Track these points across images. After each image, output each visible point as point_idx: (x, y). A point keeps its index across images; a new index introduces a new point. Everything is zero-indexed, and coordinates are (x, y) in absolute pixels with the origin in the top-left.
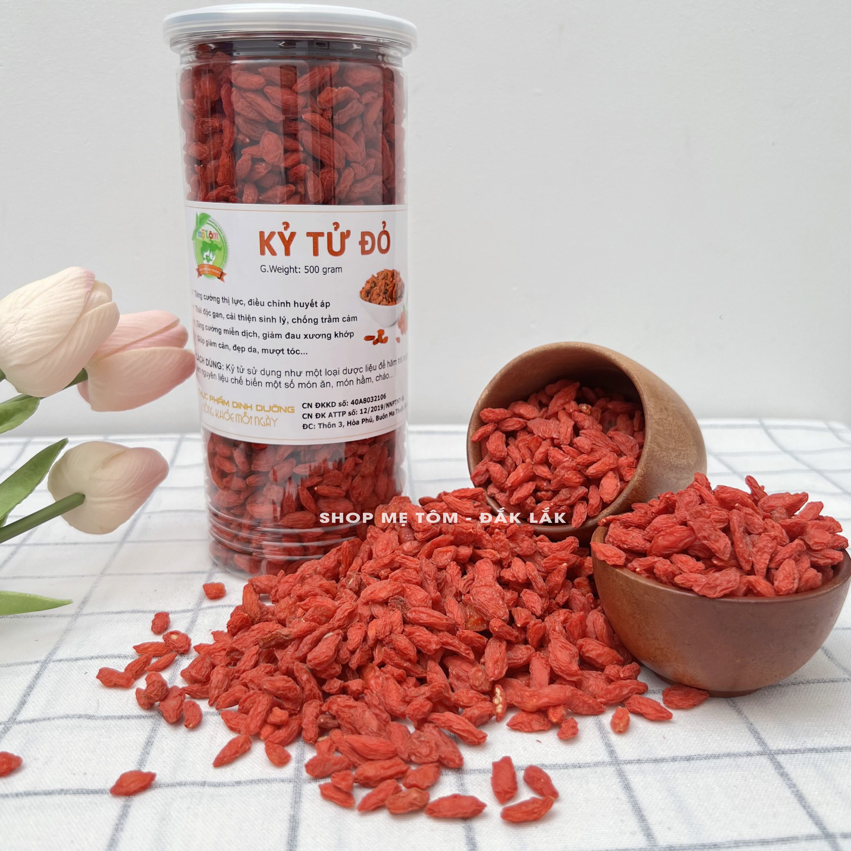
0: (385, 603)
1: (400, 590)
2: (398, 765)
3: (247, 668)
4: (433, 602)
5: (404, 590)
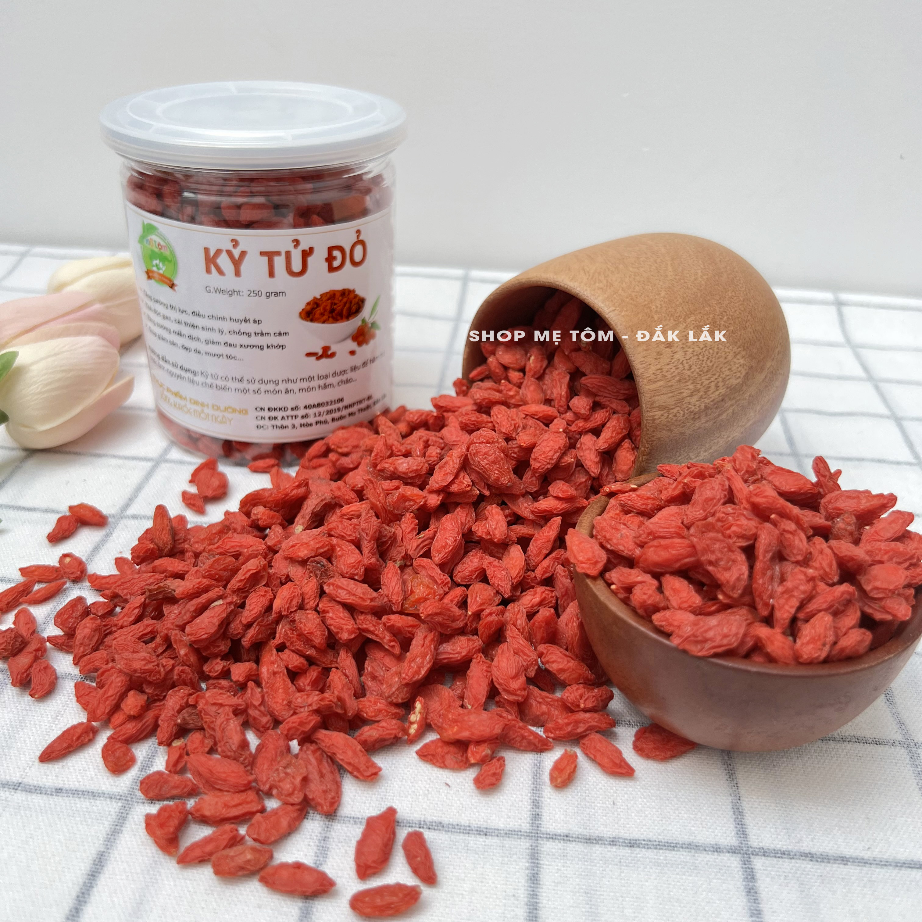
0: (303, 563)
1: (326, 549)
2: (248, 803)
3: (125, 624)
4: (366, 570)
5: (333, 548)
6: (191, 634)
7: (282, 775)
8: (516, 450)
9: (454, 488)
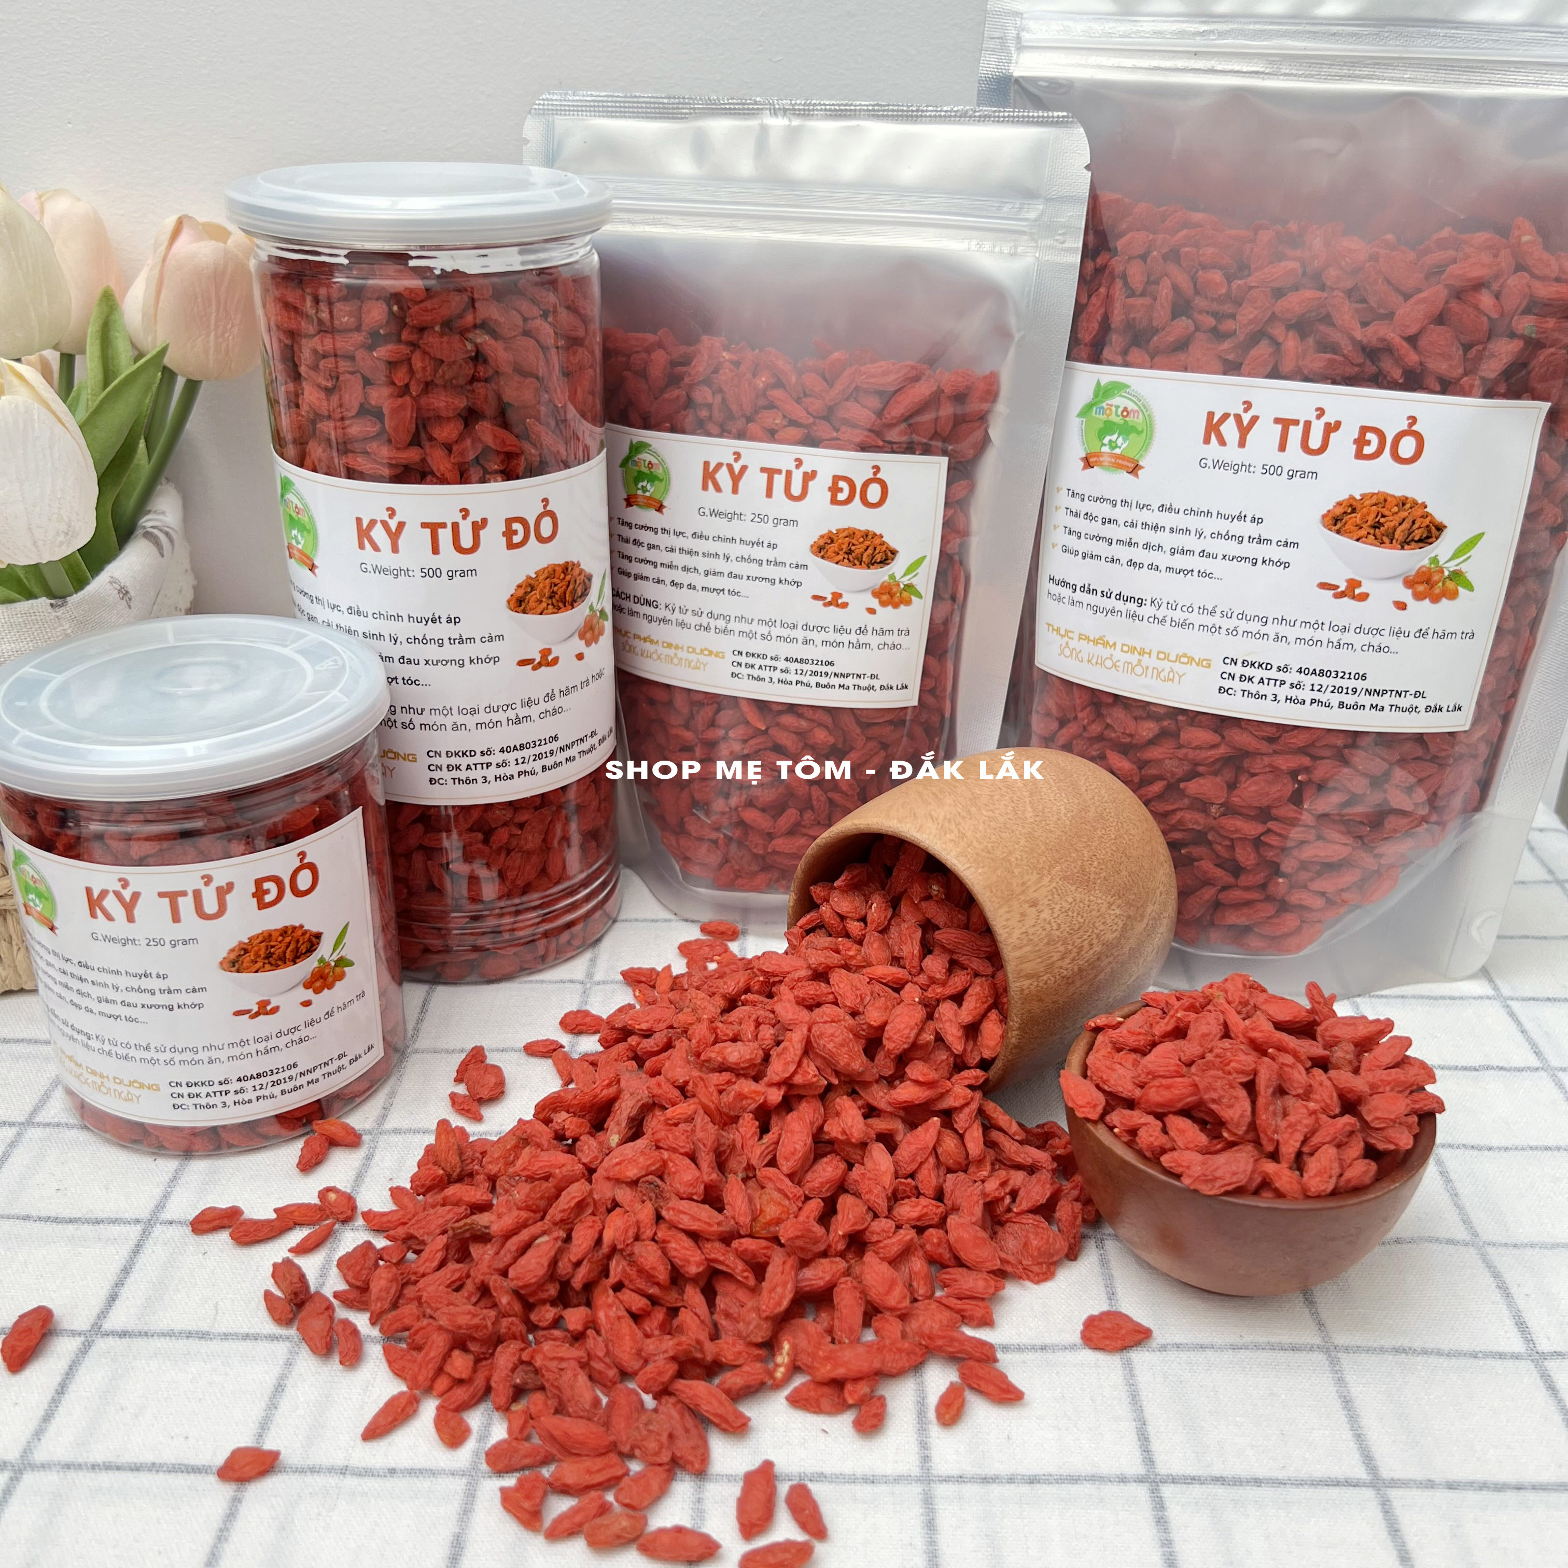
0: (633, 1184)
1: (657, 1165)
2: (611, 1467)
3: (428, 1271)
4: (706, 1187)
5: (665, 1164)
6: (518, 1279)
7: (644, 1433)
8: (865, 1027)
9: (798, 1079)
